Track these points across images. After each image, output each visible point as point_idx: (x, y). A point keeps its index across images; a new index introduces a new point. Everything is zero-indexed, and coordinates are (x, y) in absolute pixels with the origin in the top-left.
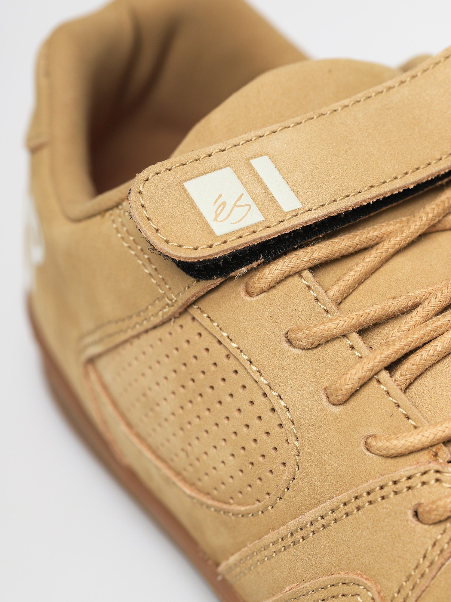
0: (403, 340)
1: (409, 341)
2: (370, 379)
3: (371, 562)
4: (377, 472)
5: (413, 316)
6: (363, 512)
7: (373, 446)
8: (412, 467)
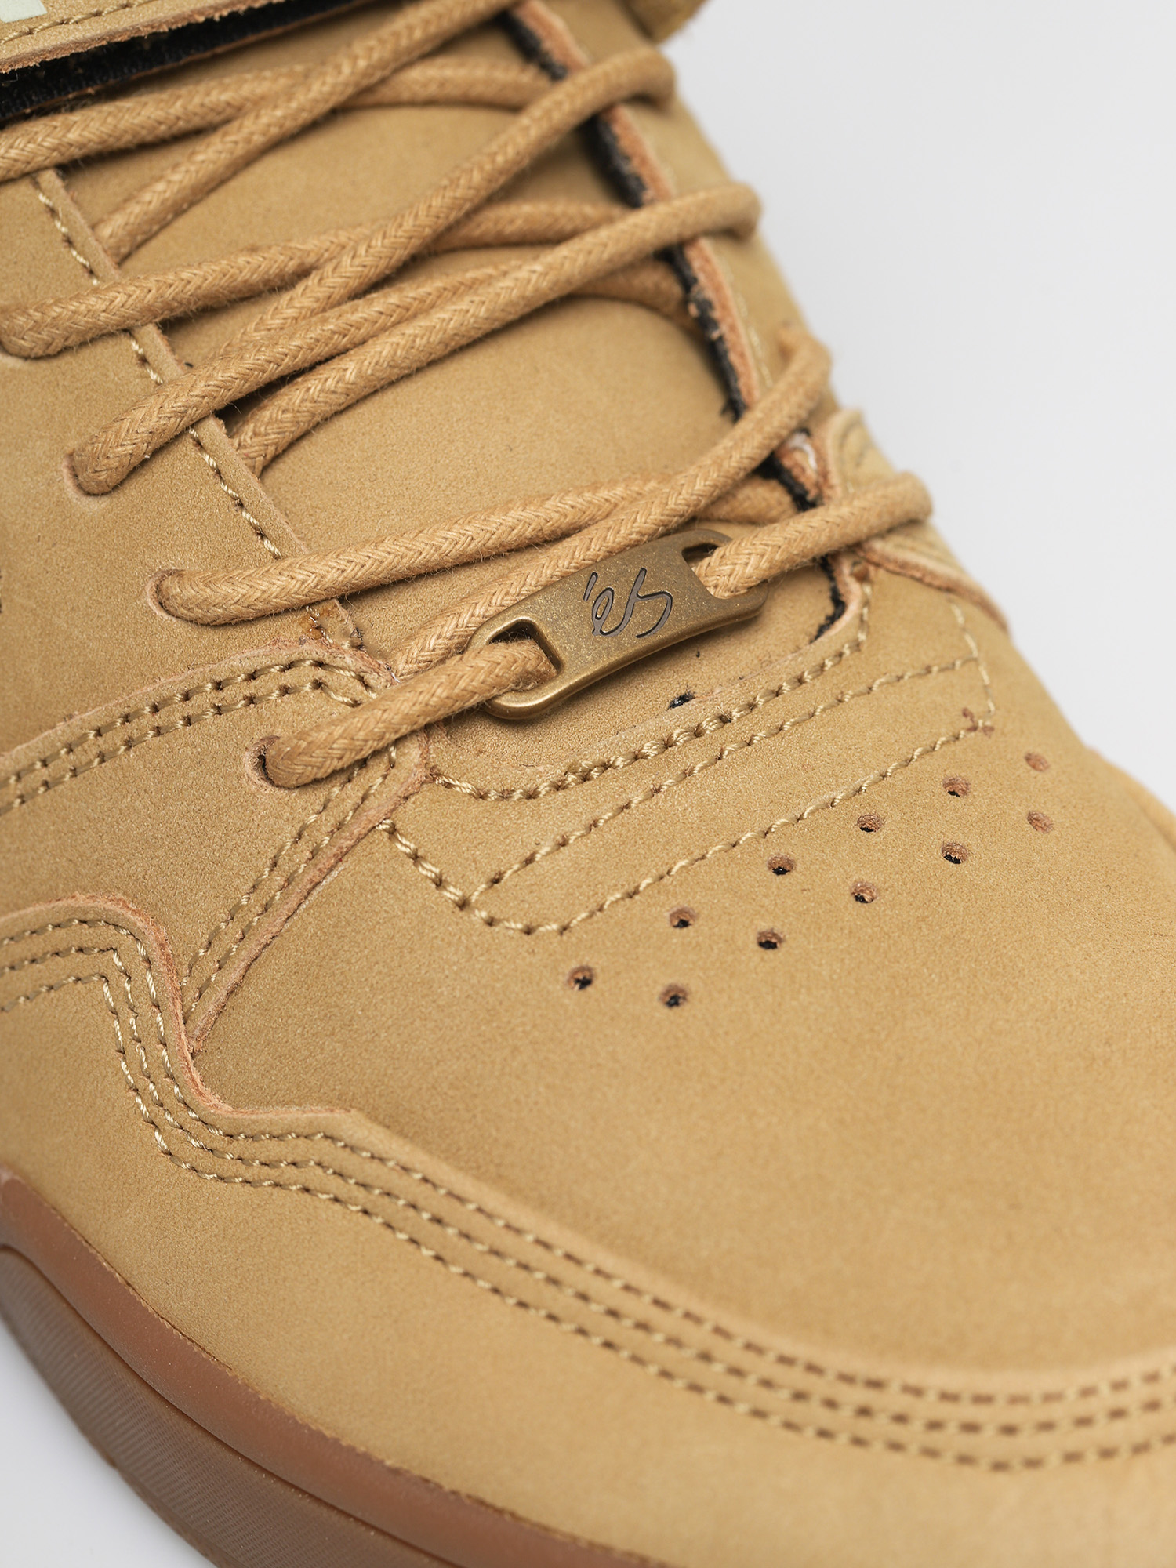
0: (263, 349)
1: (278, 353)
2: (177, 437)
3: (149, 872)
4: (178, 660)
5: (295, 296)
6: (138, 753)
7: (173, 596)
8: (261, 651)
